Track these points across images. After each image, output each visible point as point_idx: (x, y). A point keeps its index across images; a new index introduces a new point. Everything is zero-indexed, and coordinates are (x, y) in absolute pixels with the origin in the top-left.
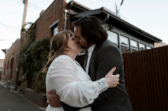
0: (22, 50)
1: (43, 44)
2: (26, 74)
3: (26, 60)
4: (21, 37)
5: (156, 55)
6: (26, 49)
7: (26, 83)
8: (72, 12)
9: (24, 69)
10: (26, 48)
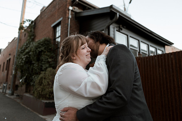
0: (20, 50)
1: (44, 44)
2: (25, 77)
3: (24, 62)
4: (19, 36)
5: (172, 61)
6: (25, 50)
7: (24, 87)
8: (77, 10)
9: (22, 72)
10: (24, 48)
